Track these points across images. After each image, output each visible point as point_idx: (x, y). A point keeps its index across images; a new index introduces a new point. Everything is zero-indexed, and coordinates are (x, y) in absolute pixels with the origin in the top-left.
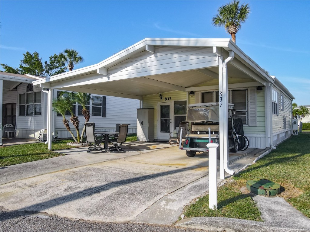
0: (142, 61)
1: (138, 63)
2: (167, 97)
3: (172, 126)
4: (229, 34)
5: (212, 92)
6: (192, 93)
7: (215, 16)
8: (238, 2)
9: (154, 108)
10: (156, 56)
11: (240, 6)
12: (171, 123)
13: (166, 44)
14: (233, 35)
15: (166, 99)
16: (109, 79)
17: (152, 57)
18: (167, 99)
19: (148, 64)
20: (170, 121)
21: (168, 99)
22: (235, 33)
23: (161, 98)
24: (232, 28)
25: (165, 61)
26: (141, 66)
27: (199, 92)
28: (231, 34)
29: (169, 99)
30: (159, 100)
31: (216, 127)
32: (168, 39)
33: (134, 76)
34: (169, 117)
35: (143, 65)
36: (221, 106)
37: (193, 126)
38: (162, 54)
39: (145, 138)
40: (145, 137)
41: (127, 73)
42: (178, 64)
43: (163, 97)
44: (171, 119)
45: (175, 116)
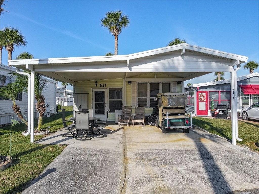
0: (170, 60)
1: (165, 60)
2: (102, 84)
3: (107, 109)
5: (147, 83)
6: (130, 82)
8: (121, 13)
9: (88, 94)
10: (183, 58)
12: (106, 106)
13: (202, 51)
15: (101, 86)
16: (131, 70)
17: (180, 58)
18: (102, 86)
19: (176, 63)
20: (105, 105)
21: (103, 85)
23: (97, 85)
24: (115, 31)
25: (191, 63)
27: (136, 82)
28: (115, 36)
29: (104, 86)
30: (94, 86)
31: (182, 110)
32: (204, 48)
34: (104, 102)
35: (171, 63)
36: (233, 98)
37: (164, 110)
38: (188, 57)
41: (152, 67)
43: (98, 84)
44: (106, 103)
45: (110, 101)
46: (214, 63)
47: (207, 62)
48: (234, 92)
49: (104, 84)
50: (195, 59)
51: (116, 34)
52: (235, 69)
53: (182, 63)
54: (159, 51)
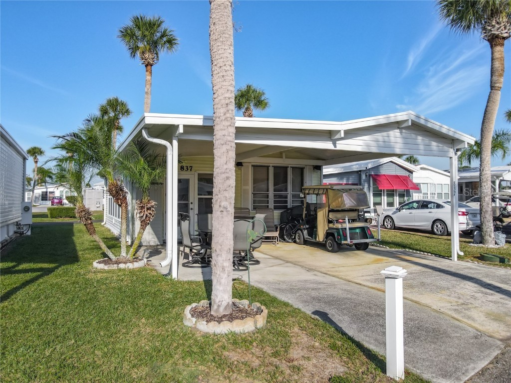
2: (184, 165)
5: (268, 166)
10: (401, 133)
12: (192, 209)
13: (429, 125)
15: (182, 168)
16: (335, 146)
17: (397, 132)
19: (392, 139)
20: (191, 206)
21: (187, 168)
22: (151, 65)
26: (384, 139)
27: (249, 164)
28: (146, 66)
32: (432, 121)
34: (188, 200)
35: (386, 139)
38: (406, 132)
44: (192, 203)
45: (199, 198)
47: (427, 141)
48: (455, 186)
49: (189, 165)
50: (413, 136)
51: (149, 63)
52: (456, 154)
53: (399, 140)
54: (381, 119)
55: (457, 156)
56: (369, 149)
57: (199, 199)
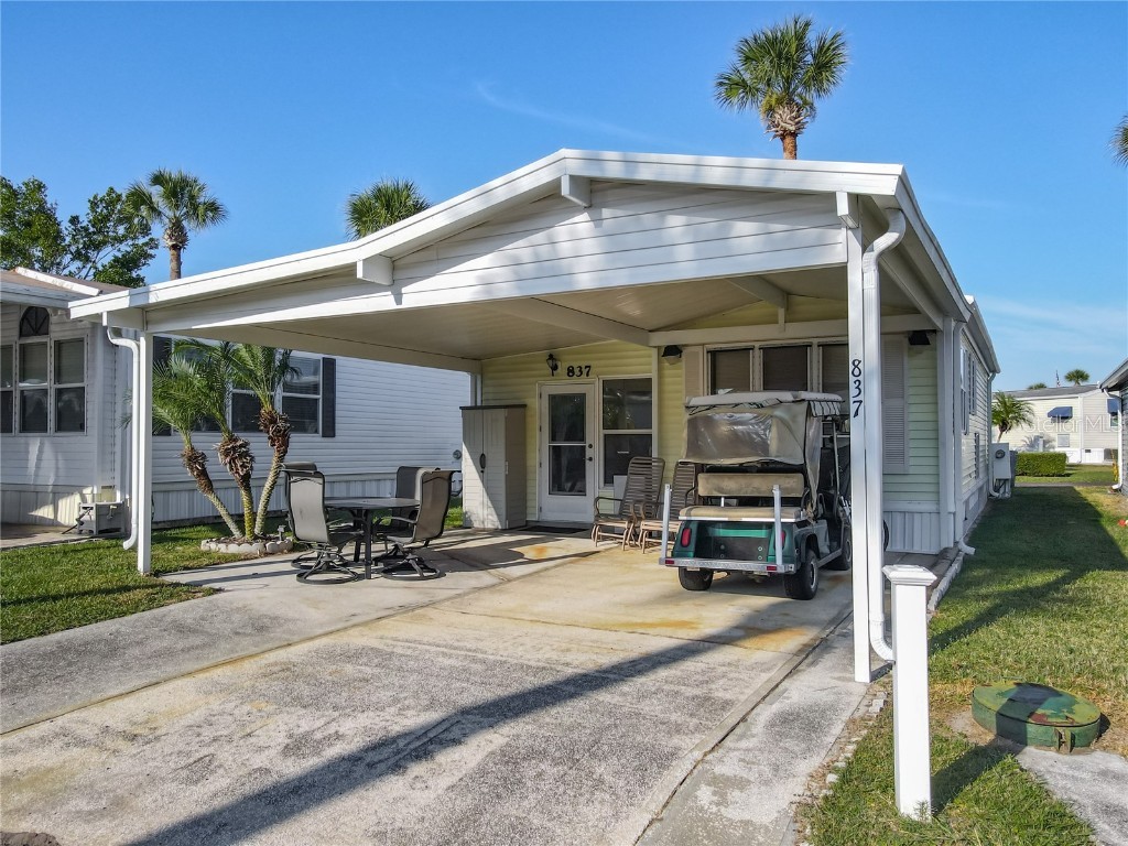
0: (539, 237)
1: (521, 243)
2: (575, 365)
3: (594, 471)
4: (775, 136)
5: (747, 350)
6: (673, 351)
7: (727, 71)
8: (807, 24)
9: (524, 406)
10: (597, 221)
11: (812, 39)
12: (591, 459)
13: (645, 174)
14: (788, 140)
15: (571, 371)
16: (399, 301)
17: (581, 223)
18: (577, 371)
19: (565, 248)
20: (589, 452)
21: (581, 371)
22: (794, 135)
23: (555, 368)
24: (784, 116)
25: (633, 240)
26: (536, 254)
27: (699, 349)
28: (783, 137)
29: (585, 371)
30: (544, 376)
31: (787, 480)
32: (654, 157)
33: (506, 291)
34: (583, 439)
35: (545, 251)
36: (856, 414)
37: (701, 476)
38: (619, 212)
39: (495, 518)
40: (494, 513)
41: (471, 278)
42: (685, 252)
43: (559, 364)
44: (591, 446)
45: (605, 435)
46: (744, 228)
47: (709, 223)
48: (860, 378)
49: (583, 365)
50: (649, 219)
52: (866, 247)
53: (590, 245)
55: (871, 256)
56: (489, 292)
57: (606, 437)
